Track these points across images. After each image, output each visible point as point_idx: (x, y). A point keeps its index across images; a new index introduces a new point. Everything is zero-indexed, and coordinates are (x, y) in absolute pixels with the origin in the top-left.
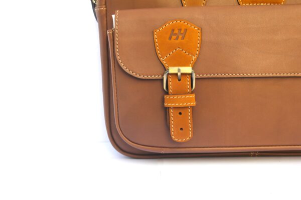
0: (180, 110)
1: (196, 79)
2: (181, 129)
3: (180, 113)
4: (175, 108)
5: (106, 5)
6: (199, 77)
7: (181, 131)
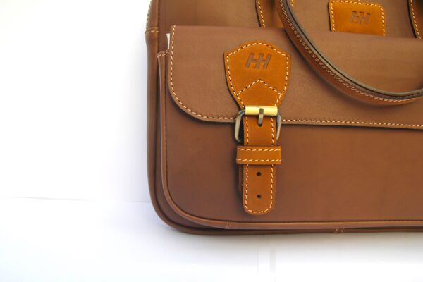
0: (259, 169)
1: (282, 125)
2: (259, 196)
3: (259, 174)
4: (251, 166)
5: (158, 26)
6: (286, 123)
7: (258, 199)
